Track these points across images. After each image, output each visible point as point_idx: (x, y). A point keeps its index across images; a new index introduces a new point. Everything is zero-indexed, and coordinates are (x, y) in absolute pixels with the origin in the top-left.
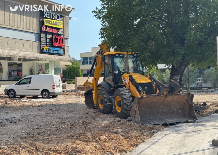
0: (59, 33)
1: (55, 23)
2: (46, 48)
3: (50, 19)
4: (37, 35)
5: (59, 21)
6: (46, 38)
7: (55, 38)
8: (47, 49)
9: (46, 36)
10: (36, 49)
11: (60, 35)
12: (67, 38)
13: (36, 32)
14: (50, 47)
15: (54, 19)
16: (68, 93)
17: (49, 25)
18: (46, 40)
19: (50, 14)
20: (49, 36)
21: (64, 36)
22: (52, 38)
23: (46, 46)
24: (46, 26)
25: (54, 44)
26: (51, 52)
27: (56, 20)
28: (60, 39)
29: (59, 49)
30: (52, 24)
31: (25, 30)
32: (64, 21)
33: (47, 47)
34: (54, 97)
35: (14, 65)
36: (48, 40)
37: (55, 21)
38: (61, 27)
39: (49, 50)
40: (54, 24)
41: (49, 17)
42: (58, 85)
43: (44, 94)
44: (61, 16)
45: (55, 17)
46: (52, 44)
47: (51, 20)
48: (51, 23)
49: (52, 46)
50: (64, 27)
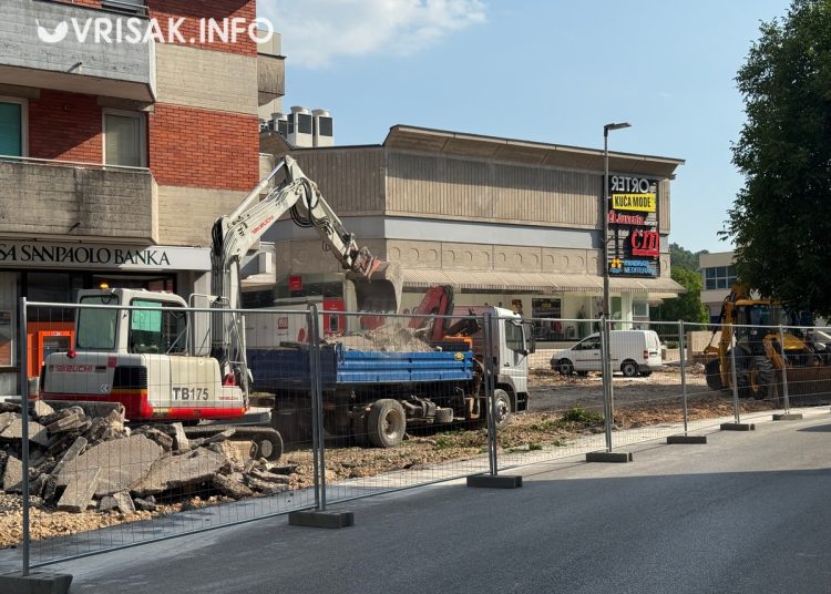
0: (646, 223)
1: (636, 202)
2: (616, 263)
3: (625, 192)
4: (595, 233)
5: (647, 196)
6: (617, 239)
7: (638, 237)
8: (619, 266)
9: (617, 233)
10: (594, 266)
11: (649, 227)
12: (666, 232)
13: (593, 228)
14: (625, 259)
15: (635, 193)
16: (671, 369)
17: (623, 208)
18: (617, 243)
19: (626, 181)
20: (624, 234)
21: (658, 229)
22: (629, 239)
23: (617, 258)
24: (617, 211)
25: (635, 252)
26: (627, 270)
27: (640, 193)
28: (648, 239)
29: (646, 263)
30: (629, 204)
31: (571, 226)
32: (657, 192)
33: (618, 261)
34: (646, 374)
35: (545, 305)
36: (621, 243)
37: (636, 196)
38: (653, 208)
39: (623, 266)
40: (635, 205)
41: (623, 189)
42: (654, 350)
43: (627, 368)
44: (651, 183)
45: (636, 186)
46: (631, 252)
47: (628, 196)
48: (627, 202)
49: (629, 256)
50: (658, 206)
